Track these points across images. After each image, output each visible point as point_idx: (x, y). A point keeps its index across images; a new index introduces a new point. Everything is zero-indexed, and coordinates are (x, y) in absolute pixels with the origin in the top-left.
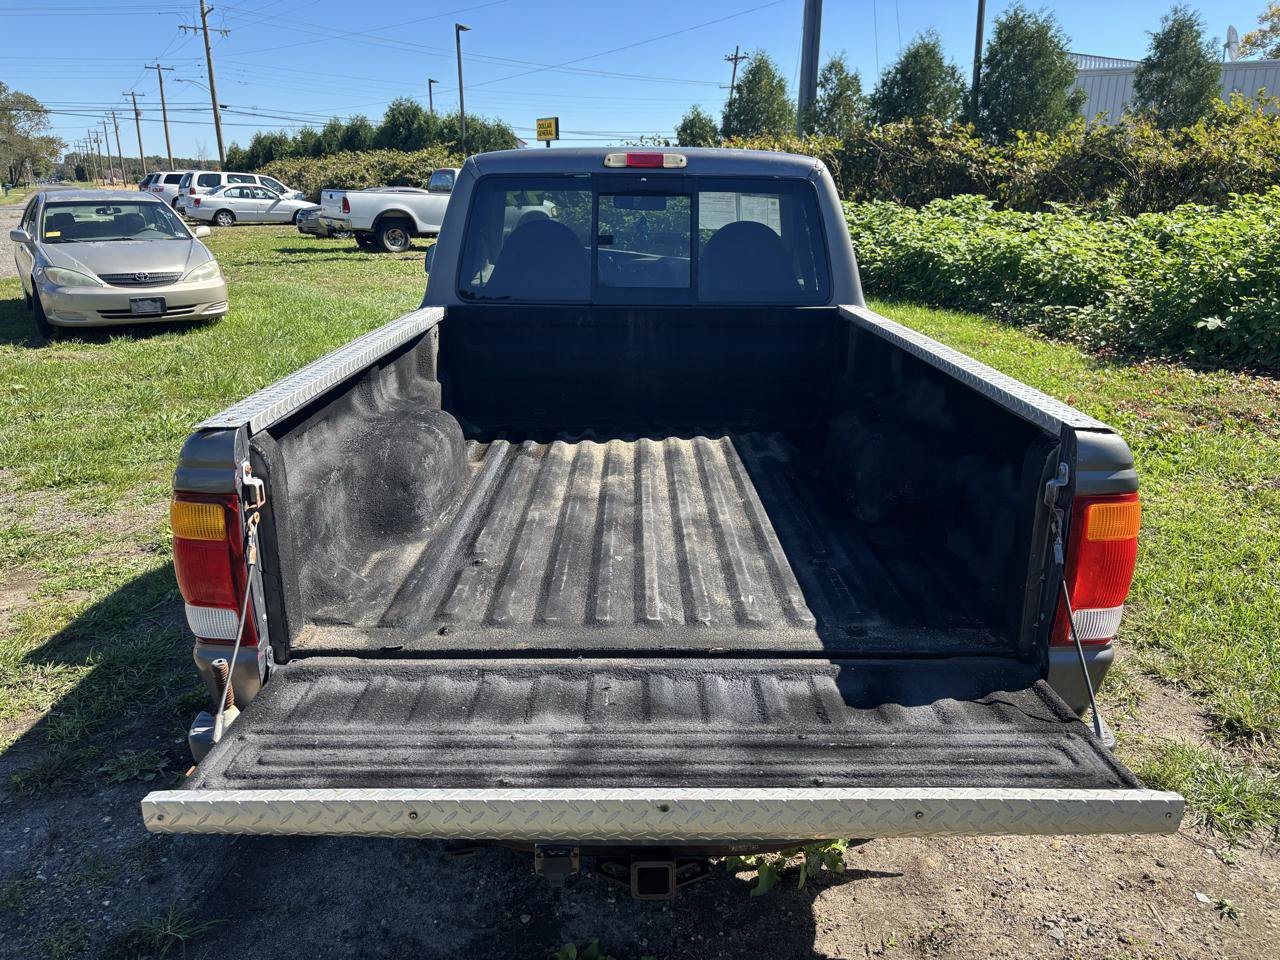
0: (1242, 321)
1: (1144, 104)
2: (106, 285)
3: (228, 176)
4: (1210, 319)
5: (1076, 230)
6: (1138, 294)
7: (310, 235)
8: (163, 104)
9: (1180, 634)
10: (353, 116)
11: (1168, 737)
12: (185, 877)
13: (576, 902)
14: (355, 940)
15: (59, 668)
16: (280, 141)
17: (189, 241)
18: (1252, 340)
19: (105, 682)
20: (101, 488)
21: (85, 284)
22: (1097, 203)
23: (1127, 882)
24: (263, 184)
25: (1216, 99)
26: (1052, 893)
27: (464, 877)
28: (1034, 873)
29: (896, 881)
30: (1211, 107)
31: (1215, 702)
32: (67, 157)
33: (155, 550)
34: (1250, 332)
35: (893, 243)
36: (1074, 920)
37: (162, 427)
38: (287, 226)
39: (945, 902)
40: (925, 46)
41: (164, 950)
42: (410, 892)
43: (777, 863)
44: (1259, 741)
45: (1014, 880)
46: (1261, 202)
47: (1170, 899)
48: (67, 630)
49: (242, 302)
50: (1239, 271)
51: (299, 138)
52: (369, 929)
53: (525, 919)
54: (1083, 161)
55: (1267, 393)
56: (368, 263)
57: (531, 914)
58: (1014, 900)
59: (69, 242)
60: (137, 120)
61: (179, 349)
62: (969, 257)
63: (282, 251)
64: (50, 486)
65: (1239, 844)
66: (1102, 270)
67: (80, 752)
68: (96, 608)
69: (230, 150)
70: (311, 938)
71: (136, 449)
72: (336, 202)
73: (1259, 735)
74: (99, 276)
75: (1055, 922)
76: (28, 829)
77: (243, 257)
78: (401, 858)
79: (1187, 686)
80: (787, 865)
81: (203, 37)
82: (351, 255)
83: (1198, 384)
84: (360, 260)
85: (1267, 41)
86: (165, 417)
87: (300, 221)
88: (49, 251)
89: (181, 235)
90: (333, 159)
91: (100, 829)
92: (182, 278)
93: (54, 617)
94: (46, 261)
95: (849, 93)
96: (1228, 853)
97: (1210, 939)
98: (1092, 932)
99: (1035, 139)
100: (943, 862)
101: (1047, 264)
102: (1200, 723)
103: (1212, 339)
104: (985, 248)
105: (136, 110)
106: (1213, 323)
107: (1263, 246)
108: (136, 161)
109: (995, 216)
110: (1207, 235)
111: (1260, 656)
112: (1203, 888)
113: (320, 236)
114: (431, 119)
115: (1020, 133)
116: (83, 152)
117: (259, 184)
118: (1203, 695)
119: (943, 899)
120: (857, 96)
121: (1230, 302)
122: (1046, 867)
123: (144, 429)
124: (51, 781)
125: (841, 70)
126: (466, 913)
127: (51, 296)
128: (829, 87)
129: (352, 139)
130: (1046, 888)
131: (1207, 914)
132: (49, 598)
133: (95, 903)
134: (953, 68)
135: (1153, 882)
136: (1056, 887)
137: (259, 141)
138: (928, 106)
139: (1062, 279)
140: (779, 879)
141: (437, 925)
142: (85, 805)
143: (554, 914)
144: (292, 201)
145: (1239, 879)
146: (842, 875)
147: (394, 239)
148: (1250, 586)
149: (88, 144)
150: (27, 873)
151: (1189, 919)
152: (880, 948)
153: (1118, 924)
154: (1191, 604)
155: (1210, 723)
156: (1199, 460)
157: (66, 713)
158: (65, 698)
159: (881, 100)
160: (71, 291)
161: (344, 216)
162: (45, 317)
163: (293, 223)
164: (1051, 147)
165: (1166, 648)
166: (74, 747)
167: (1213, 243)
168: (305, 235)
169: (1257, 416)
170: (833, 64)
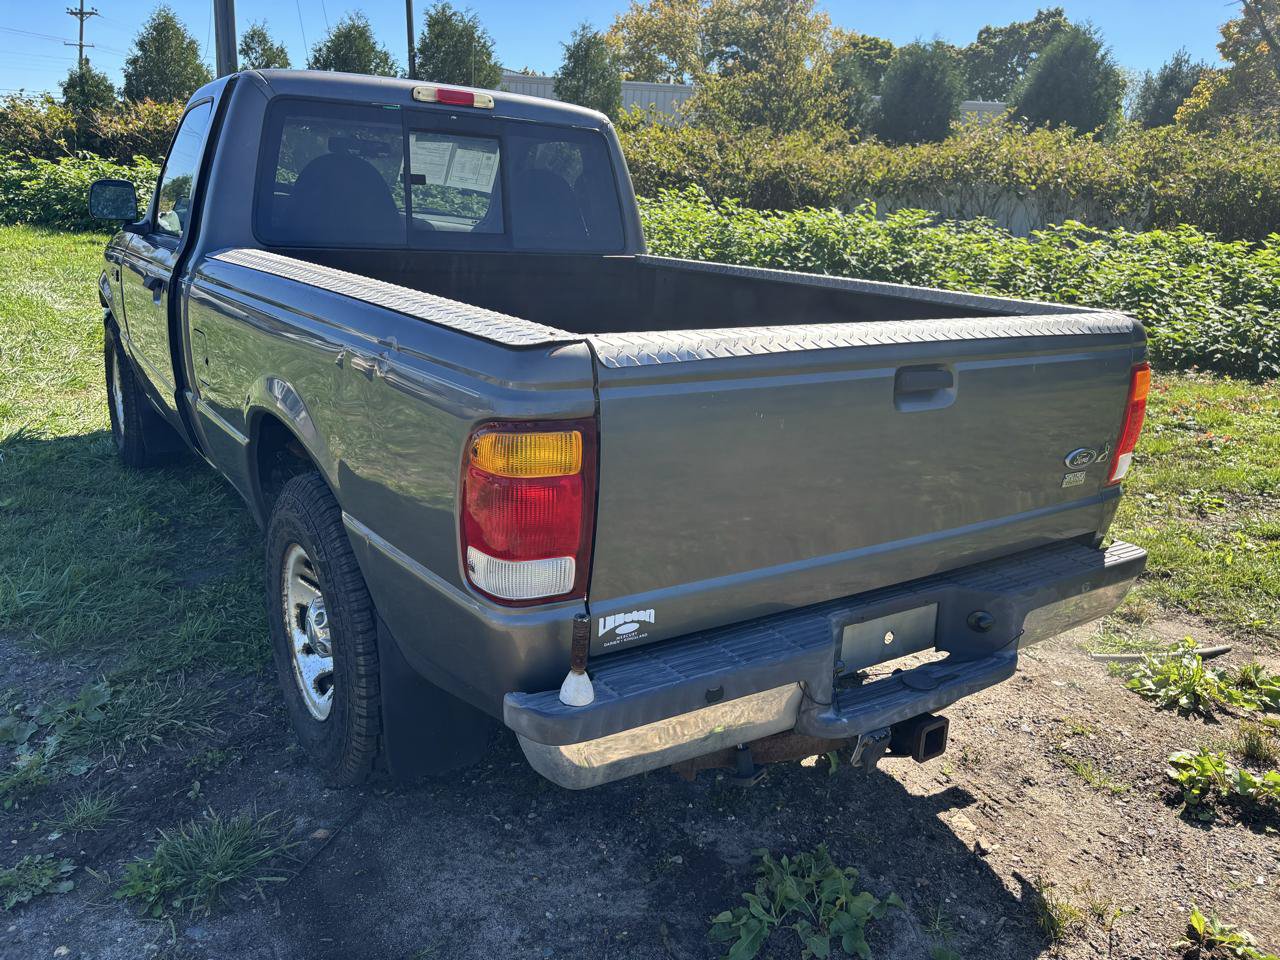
25: (621, 109)
27: (579, 850)
30: (617, 115)
40: (355, 28)
42: (543, 881)
47: (1046, 689)
53: (679, 860)
126: (618, 877)
131: (1069, 692)
135: (1031, 681)
141: (604, 897)
143: (697, 846)
170: (254, 32)
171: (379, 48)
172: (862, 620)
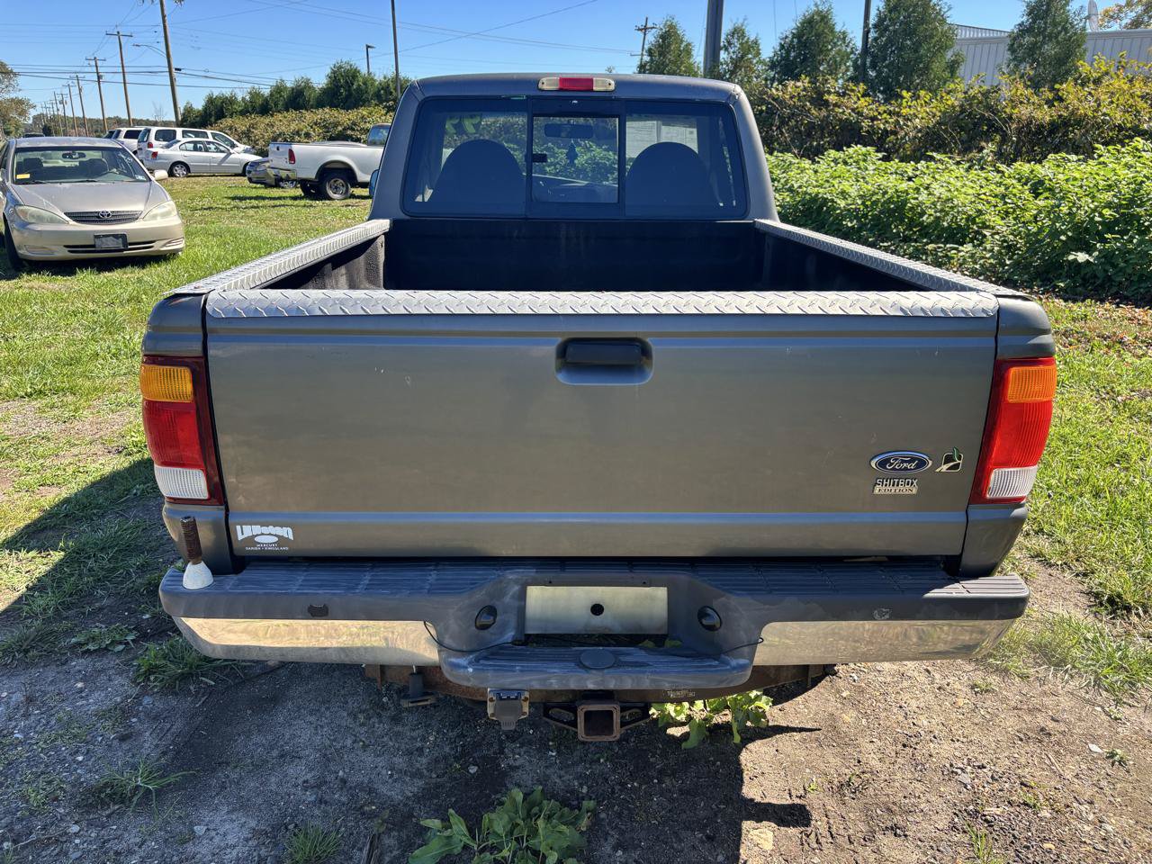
0: (1107, 257)
1: (1016, 66)
2: (72, 222)
3: (183, 131)
4: (1079, 254)
5: (957, 177)
6: (1012, 234)
7: (259, 185)
8: (123, 67)
9: (1062, 523)
10: (298, 77)
11: (1055, 611)
12: (154, 735)
13: (519, 754)
14: (315, 789)
15: (33, 554)
16: (231, 101)
17: (148, 184)
18: (1115, 274)
19: (76, 565)
20: (70, 398)
21: (52, 221)
22: (974, 154)
23: (1025, 734)
24: (214, 139)
25: (1081, 62)
26: (957, 744)
27: (414, 734)
28: (941, 727)
29: (813, 735)
30: (1077, 69)
31: (1097, 581)
32: (35, 118)
33: (121, 452)
34: (1114, 266)
35: (791, 190)
36: (979, 767)
37: (126, 346)
38: (237, 178)
39: (860, 752)
40: (819, 13)
41: (135, 799)
42: (365, 747)
43: (705, 720)
44: (1138, 615)
45: (922, 733)
46: (1123, 153)
47: (1065, 750)
48: (39, 520)
49: (197, 240)
50: (1104, 212)
51: (247, 98)
52: (328, 779)
53: (473, 770)
54: (961, 117)
55: (1130, 319)
56: (312, 209)
57: (477, 765)
58: (922, 751)
59: (37, 183)
60: (99, 82)
61: (140, 280)
62: (859, 202)
63: (234, 198)
64: (23, 397)
65: (1125, 703)
66: (980, 212)
67: (54, 627)
68: (67, 501)
69: (184, 109)
70: (274, 787)
71: (102, 365)
72: (282, 154)
73: (1137, 609)
74: (65, 214)
75: (962, 769)
76: (6, 694)
77: (198, 203)
78: (355, 717)
79: (1070, 568)
80: (714, 721)
81: (159, 5)
82: (296, 202)
83: (1067, 312)
84: (305, 206)
85: (1123, 15)
86: (128, 337)
87: (250, 172)
88: (19, 191)
89: (140, 178)
90: (280, 116)
91: (73, 694)
92: (142, 216)
93: (28, 510)
94: (17, 201)
95: (750, 56)
96: (1115, 711)
97: (1104, 783)
98: (996, 777)
99: (919, 97)
100: (857, 718)
101: (930, 208)
102: (1084, 600)
103: (1079, 273)
104: (874, 193)
105: (98, 73)
106: (1082, 257)
107: (1125, 190)
108: (98, 121)
109: (884, 165)
110: (1075, 179)
111: (1135, 541)
112: (1095, 740)
113: (268, 186)
114: (368, 80)
115: (904, 93)
116: (50, 113)
117: (211, 139)
118: (1085, 575)
119: (858, 749)
120: (757, 59)
121: (1095, 240)
122: (951, 722)
123: (109, 347)
124: (26, 651)
125: (743, 35)
126: (418, 765)
127: (22, 233)
128: (731, 51)
129: (296, 99)
130: (952, 740)
131: (1099, 762)
132: (23, 493)
133: (69, 758)
134: (844, 33)
135: (1050, 734)
136: (961, 739)
137: (211, 101)
138: (821, 68)
139: (944, 221)
140: (707, 733)
141: (391, 776)
142: (58, 673)
143: (500, 765)
144: (242, 154)
145: (1127, 733)
146: (765, 730)
147: (336, 188)
148: (1124, 482)
149: (55, 106)
150: (5, 732)
151: (1083, 767)
152: (802, 792)
153: (1020, 771)
154: (1071, 498)
155: (1092, 599)
156: (1073, 375)
157: (41, 592)
158: (39, 580)
159: (779, 62)
160: (39, 228)
161: (290, 166)
162: (16, 252)
163: (243, 174)
164: (932, 105)
165: (1050, 535)
166: (47, 621)
167: (1081, 187)
168: (254, 185)
169: (1122, 339)
170: (735, 30)
171: (838, 28)
172: (550, 583)
